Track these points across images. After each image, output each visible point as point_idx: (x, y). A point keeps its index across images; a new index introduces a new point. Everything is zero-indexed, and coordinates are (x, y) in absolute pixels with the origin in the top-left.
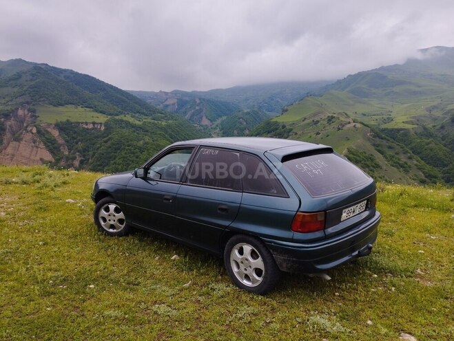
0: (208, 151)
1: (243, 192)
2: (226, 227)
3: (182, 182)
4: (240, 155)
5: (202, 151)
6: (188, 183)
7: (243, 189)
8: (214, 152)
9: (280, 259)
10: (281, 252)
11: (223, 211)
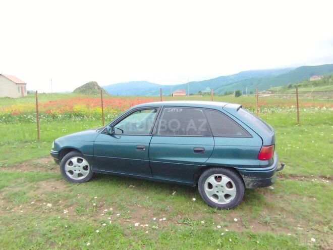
0: (173, 110)
1: (213, 137)
2: (203, 163)
3: (152, 134)
4: (203, 110)
5: (167, 110)
6: (158, 135)
7: (212, 134)
8: (178, 110)
9: (249, 180)
10: (251, 176)
11: (199, 152)
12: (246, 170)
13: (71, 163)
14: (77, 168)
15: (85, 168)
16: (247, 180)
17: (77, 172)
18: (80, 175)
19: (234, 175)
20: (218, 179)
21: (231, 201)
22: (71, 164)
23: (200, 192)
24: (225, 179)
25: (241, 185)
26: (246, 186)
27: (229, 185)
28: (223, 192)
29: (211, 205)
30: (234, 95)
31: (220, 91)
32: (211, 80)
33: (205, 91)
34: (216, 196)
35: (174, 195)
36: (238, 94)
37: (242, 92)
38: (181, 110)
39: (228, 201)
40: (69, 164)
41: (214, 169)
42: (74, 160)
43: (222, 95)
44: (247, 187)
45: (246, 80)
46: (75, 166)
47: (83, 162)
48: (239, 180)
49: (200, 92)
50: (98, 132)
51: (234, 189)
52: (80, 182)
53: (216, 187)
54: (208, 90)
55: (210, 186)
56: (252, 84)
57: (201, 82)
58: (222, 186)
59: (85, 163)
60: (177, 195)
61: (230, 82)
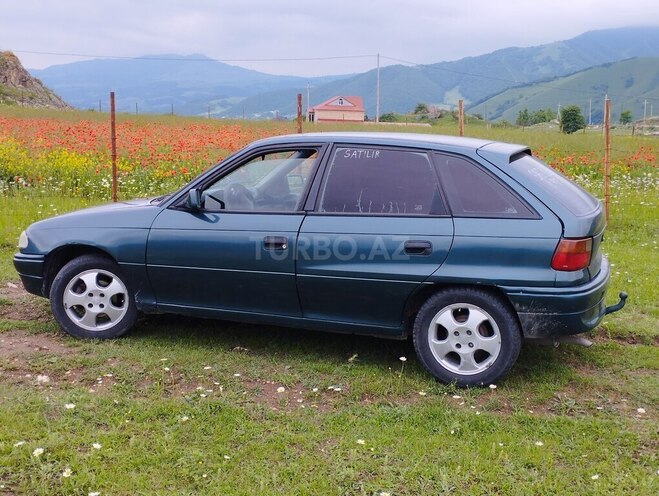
0: (356, 153)
1: (452, 217)
2: (426, 278)
3: (304, 211)
4: (431, 156)
5: (343, 153)
6: (320, 211)
7: (450, 210)
8: (370, 154)
9: (530, 317)
10: (534, 306)
11: (417, 252)
12: (524, 292)
13: (80, 287)
14: (96, 298)
15: (117, 300)
16: (527, 315)
17: (96, 310)
18: (102, 319)
19: (496, 305)
20: (461, 315)
21: (490, 367)
22: (79, 289)
23: (417, 349)
24: (477, 316)
25: (512, 329)
26: (524, 330)
27: (486, 329)
28: (471, 345)
29: (442, 378)
30: (554, 126)
31: (501, 109)
32: (469, 63)
33: (441, 107)
34: (454, 357)
35: (355, 362)
36: (571, 121)
37: (586, 113)
38: (378, 153)
39: (482, 368)
40: (74, 289)
41: (452, 292)
42: (89, 278)
43: (505, 124)
44: (527, 336)
45: (606, 65)
46: (91, 295)
47: (112, 285)
48: (507, 316)
49: (421, 108)
50: (161, 206)
51: (497, 337)
52: (102, 337)
53: (456, 333)
54: (452, 100)
55: (442, 333)
56: (629, 83)
57: (426, 70)
58: (469, 332)
59: (116, 286)
60: (360, 361)
61: (544, 71)
